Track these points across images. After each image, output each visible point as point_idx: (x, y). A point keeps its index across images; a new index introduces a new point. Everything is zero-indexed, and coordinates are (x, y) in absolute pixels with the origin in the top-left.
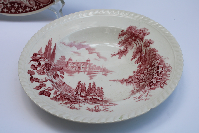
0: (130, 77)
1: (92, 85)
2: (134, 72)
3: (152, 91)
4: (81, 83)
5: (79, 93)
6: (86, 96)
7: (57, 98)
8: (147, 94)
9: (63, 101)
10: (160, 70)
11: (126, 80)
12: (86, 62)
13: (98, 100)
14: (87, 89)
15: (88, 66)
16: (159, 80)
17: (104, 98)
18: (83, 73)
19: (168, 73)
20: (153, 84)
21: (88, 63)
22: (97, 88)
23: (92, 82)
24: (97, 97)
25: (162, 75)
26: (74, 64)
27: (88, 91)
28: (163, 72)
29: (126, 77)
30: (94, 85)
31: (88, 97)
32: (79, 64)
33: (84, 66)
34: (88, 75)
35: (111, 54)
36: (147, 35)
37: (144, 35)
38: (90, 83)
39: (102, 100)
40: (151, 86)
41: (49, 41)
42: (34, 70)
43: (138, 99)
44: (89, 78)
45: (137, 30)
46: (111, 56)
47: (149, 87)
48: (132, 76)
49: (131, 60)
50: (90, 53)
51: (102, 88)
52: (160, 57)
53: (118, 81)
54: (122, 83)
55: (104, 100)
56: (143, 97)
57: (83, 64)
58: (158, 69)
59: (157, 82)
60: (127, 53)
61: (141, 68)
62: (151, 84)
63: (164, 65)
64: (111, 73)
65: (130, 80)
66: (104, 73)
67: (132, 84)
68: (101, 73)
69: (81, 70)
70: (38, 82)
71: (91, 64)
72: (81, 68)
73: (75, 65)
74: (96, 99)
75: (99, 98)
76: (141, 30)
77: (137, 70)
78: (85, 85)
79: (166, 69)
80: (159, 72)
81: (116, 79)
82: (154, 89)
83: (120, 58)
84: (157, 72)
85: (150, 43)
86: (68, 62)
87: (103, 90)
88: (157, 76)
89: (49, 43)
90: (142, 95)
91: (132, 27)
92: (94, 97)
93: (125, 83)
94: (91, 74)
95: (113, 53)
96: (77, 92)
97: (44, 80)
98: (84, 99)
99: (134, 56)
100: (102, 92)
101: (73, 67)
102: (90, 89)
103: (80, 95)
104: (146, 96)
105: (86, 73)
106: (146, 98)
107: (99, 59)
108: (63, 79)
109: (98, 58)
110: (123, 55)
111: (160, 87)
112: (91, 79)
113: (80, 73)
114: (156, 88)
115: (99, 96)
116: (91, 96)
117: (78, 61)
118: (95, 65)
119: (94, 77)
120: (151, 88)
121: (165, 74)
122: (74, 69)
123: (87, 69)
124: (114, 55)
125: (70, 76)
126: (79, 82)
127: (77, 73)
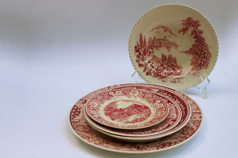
0: (191, 49)
1: (170, 55)
2: (193, 45)
3: (201, 70)
4: (164, 54)
5: (164, 62)
6: (168, 63)
7: (155, 75)
8: (199, 72)
9: (158, 77)
10: (206, 55)
11: (188, 51)
12: (163, 38)
13: (174, 66)
14: (168, 59)
15: (165, 42)
16: (205, 63)
17: (177, 64)
18: (164, 47)
19: (210, 58)
20: (202, 65)
21: (165, 39)
22: (173, 58)
23: (169, 53)
24: (174, 64)
25: (206, 59)
26: (157, 40)
27: (168, 60)
28: (207, 57)
29: (188, 49)
30: (171, 56)
31: (169, 64)
32: (160, 40)
33: (163, 42)
34: (166, 49)
35: (178, 31)
36: (200, 26)
37: (198, 26)
38: (169, 55)
39: (176, 66)
40: (200, 66)
41: (140, 35)
42: (139, 59)
43: (194, 75)
44: (168, 51)
45: (193, 21)
46: (179, 33)
47: (200, 67)
48: (191, 48)
49: (191, 36)
50: (165, 31)
51: (175, 58)
52: (207, 45)
53: (184, 52)
54: (186, 54)
55: (177, 66)
56: (196, 74)
57: (163, 40)
58: (205, 54)
59: (204, 64)
60: (188, 30)
61: (197, 43)
62: (201, 65)
63: (208, 52)
64: (179, 46)
65: (190, 51)
66: (175, 47)
67: (191, 54)
68: (174, 47)
69: (162, 46)
70: (143, 66)
71: (167, 40)
72: (162, 43)
73: (158, 42)
74: (173, 65)
75: (175, 65)
76: (195, 21)
77: (194, 44)
78: (166, 56)
79: (209, 55)
80: (205, 57)
81: (183, 51)
82: (202, 69)
83: (184, 34)
84: (204, 56)
85: (201, 33)
86: (153, 40)
87: (177, 59)
88: (204, 60)
89: (140, 36)
90: (196, 72)
91: (190, 18)
92: (172, 64)
93: (188, 54)
94: (168, 48)
95: (179, 30)
96: (163, 61)
97: (146, 64)
98: (167, 66)
99: (192, 33)
100: (176, 61)
101: (157, 43)
102: (169, 58)
103: (165, 63)
104: (198, 73)
105: (165, 47)
106: (198, 75)
107: (171, 36)
108: (153, 53)
109: (170, 34)
110: (186, 31)
111: (205, 68)
112: (169, 51)
113: (162, 47)
114: (203, 68)
115: (174, 63)
116: (170, 63)
117: (159, 38)
118: (170, 41)
119: (170, 50)
120: (200, 68)
121: (208, 59)
122: (158, 44)
123: (166, 44)
124: (180, 31)
125: (157, 50)
126: (163, 54)
127: (160, 48)
